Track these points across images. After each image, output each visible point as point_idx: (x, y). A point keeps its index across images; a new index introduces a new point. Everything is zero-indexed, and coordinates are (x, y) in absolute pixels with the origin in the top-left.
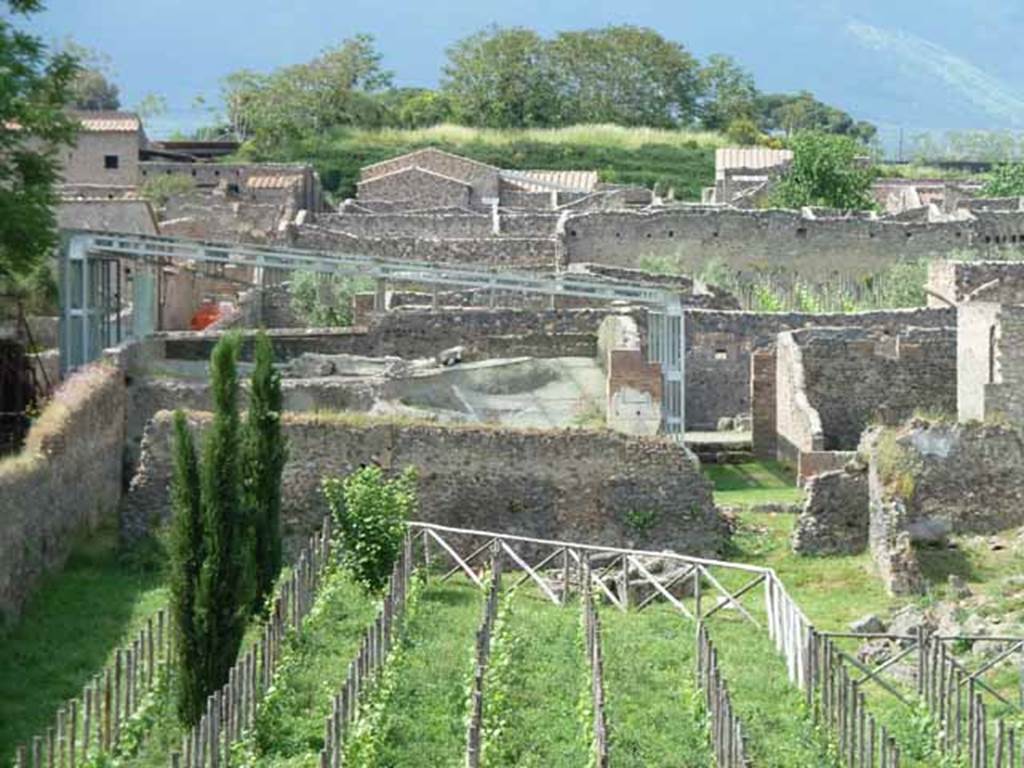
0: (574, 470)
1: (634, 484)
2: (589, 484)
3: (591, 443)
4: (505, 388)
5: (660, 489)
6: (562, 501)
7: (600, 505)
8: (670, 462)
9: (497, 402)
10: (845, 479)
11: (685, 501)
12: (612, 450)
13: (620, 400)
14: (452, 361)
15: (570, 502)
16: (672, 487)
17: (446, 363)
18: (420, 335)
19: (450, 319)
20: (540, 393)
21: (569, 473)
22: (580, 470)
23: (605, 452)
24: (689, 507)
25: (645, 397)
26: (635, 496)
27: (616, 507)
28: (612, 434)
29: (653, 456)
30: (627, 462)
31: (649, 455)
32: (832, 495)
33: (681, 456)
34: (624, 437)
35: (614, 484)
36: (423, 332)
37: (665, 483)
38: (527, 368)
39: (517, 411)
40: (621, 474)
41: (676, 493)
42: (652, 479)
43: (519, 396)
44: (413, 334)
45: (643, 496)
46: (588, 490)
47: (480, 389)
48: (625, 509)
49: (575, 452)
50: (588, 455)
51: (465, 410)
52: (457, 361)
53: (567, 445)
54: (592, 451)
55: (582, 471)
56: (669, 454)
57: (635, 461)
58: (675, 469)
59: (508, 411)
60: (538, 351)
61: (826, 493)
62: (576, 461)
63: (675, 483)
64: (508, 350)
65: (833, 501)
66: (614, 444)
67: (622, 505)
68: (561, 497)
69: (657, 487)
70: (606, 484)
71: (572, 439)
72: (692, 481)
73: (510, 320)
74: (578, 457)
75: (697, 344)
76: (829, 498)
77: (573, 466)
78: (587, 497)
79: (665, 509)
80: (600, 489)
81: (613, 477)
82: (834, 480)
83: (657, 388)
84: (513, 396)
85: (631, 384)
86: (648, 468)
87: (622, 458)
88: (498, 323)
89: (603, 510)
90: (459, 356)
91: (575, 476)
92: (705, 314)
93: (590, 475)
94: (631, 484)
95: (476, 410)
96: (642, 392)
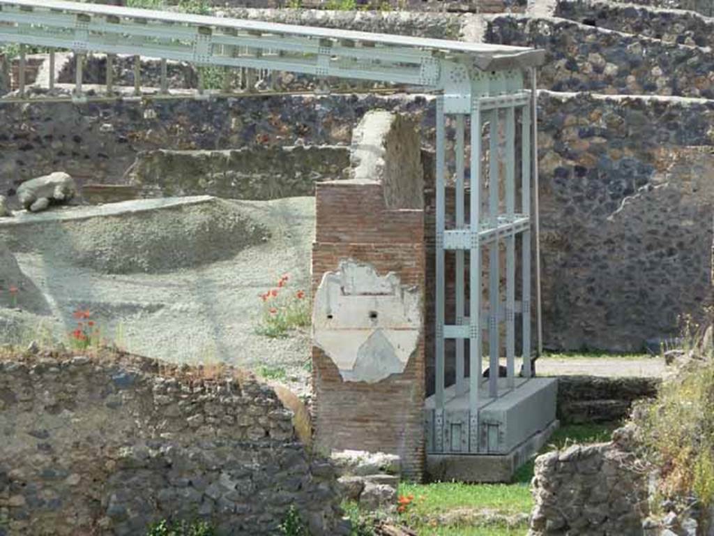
0: (45, 434)
1: (169, 466)
2: (75, 467)
3: (80, 378)
4: (142, 260)
5: (224, 475)
6: (17, 500)
7: (98, 510)
8: (244, 421)
9: (111, 290)
10: (614, 462)
11: (277, 503)
12: (124, 395)
13: (336, 288)
14: (41, 201)
15: (35, 504)
16: (250, 474)
17: (28, 205)
18: (71, 146)
19: (135, 114)
20: (220, 272)
21: (34, 442)
22: (55, 436)
23: (110, 398)
24: (283, 517)
25: (388, 281)
26: (169, 492)
27: (133, 515)
28: (124, 362)
29: (207, 408)
30: (155, 420)
31: (200, 406)
32: (587, 493)
33: (267, 407)
34: (151, 366)
35: (127, 466)
36: (77, 140)
37: (233, 464)
38: (195, 219)
39: (151, 309)
40: (142, 447)
41: (259, 487)
42: (208, 456)
43: (172, 278)
44: (57, 145)
45: (188, 492)
46: (73, 479)
47: (89, 262)
48: (151, 518)
49: (48, 398)
50: (71, 405)
51: (38, 307)
52: (54, 203)
53: (29, 384)
54: (82, 394)
55: (62, 438)
56: (246, 405)
57: (172, 419)
58: (254, 436)
59: (133, 309)
60: (264, 182)
61: (574, 490)
62: (48, 418)
63: (255, 464)
64: (201, 181)
65: (588, 509)
66: (131, 382)
67: (143, 510)
68: (14, 491)
69: (219, 471)
70: (110, 465)
71: (40, 370)
72: (292, 462)
73: (256, 116)
74: (54, 409)
75: (662, 170)
76: (580, 504)
77: (40, 427)
78: (72, 492)
79: (234, 519)
80: (100, 476)
81: (124, 452)
82: (590, 465)
83: (415, 263)
84: (155, 278)
85: (359, 254)
86: (197, 434)
87: (145, 412)
88: (233, 122)
89: (104, 522)
90: (58, 193)
91: (47, 448)
92: (678, 106)
93: (77, 445)
94: (163, 467)
95: (61, 305)
96: (382, 271)
